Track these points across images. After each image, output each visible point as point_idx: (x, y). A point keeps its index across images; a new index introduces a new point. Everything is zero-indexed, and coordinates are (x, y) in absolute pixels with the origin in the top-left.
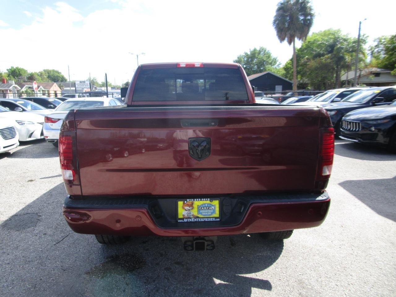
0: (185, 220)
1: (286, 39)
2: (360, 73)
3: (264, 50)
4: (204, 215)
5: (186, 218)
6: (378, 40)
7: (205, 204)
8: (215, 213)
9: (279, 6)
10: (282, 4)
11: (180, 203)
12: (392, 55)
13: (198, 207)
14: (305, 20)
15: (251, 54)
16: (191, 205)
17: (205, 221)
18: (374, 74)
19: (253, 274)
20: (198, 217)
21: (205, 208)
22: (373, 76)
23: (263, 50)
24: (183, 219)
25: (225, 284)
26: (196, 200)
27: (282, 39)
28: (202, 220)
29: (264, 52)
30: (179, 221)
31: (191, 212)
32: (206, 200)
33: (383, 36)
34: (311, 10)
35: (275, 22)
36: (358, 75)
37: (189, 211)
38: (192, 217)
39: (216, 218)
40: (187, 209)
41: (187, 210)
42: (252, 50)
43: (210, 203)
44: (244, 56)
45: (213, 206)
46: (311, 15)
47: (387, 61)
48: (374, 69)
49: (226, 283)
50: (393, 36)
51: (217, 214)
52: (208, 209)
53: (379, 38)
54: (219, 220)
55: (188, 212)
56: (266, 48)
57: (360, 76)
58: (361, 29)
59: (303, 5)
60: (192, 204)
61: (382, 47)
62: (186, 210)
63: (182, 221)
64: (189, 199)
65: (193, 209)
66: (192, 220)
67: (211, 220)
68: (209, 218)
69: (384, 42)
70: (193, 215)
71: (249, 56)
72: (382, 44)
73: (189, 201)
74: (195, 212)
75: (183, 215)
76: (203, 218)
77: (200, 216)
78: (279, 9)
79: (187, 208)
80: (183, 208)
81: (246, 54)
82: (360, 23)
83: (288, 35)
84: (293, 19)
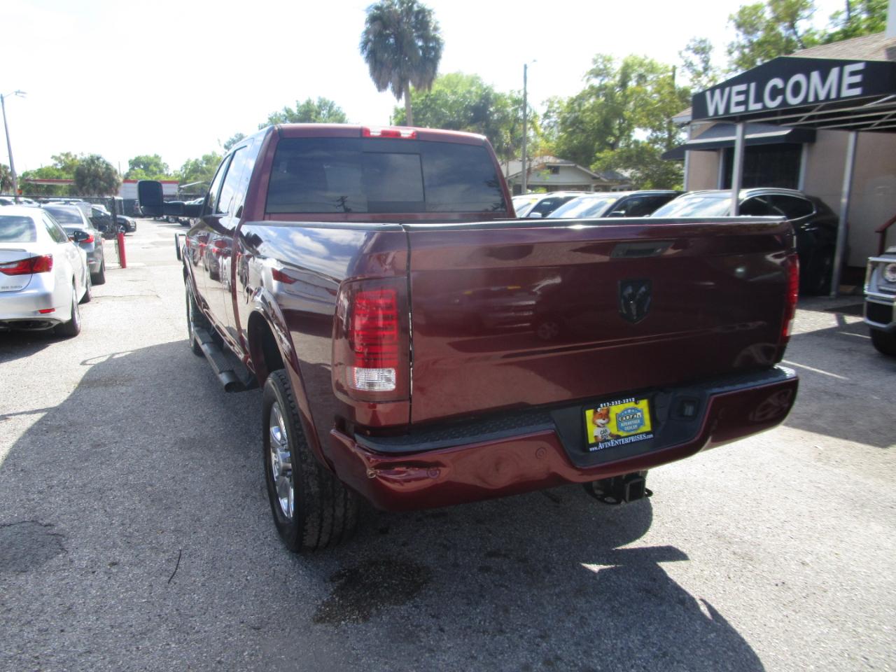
0: (601, 446)
1: (390, 85)
2: (530, 165)
3: (329, 105)
4: (627, 431)
5: (602, 442)
6: (548, 103)
7: (627, 410)
8: (644, 425)
9: (369, 13)
10: (377, 8)
11: (589, 414)
12: (573, 133)
13: (618, 416)
14: (426, 49)
15: (300, 113)
16: (606, 415)
17: (631, 443)
18: (550, 167)
19: (637, 541)
20: (618, 437)
21: (628, 417)
22: (548, 171)
23: (326, 104)
24: (596, 444)
25: (612, 569)
26: (615, 403)
27: (381, 86)
28: (627, 441)
29: (329, 111)
30: (591, 449)
31: (608, 430)
32: (629, 402)
33: (556, 97)
34: (436, 29)
35: (365, 45)
36: (527, 167)
37: (604, 427)
38: (609, 438)
39: (647, 433)
40: (599, 424)
41: (601, 425)
42: (302, 102)
43: (636, 406)
44: (284, 115)
45: (639, 411)
46: (436, 40)
47: (565, 144)
48: (550, 160)
49: (609, 566)
50: (572, 99)
51: (647, 427)
52: (633, 417)
53: (549, 100)
54: (651, 436)
55: (602, 429)
56: (332, 102)
57: (529, 170)
58: (528, 80)
59: (420, 17)
60: (608, 411)
61: (554, 117)
62: (599, 426)
63: (596, 448)
64: (603, 403)
65: (608, 422)
66: (612, 443)
67: (640, 437)
68: (636, 435)
69: (558, 108)
70: (611, 435)
71: (294, 117)
72: (554, 112)
73: (604, 406)
74: (612, 428)
75: (596, 437)
76: (627, 437)
77: (622, 434)
78: (373, 19)
79: (600, 421)
80: (594, 423)
81: (288, 111)
82: (526, 67)
83: (395, 77)
84: (402, 45)
